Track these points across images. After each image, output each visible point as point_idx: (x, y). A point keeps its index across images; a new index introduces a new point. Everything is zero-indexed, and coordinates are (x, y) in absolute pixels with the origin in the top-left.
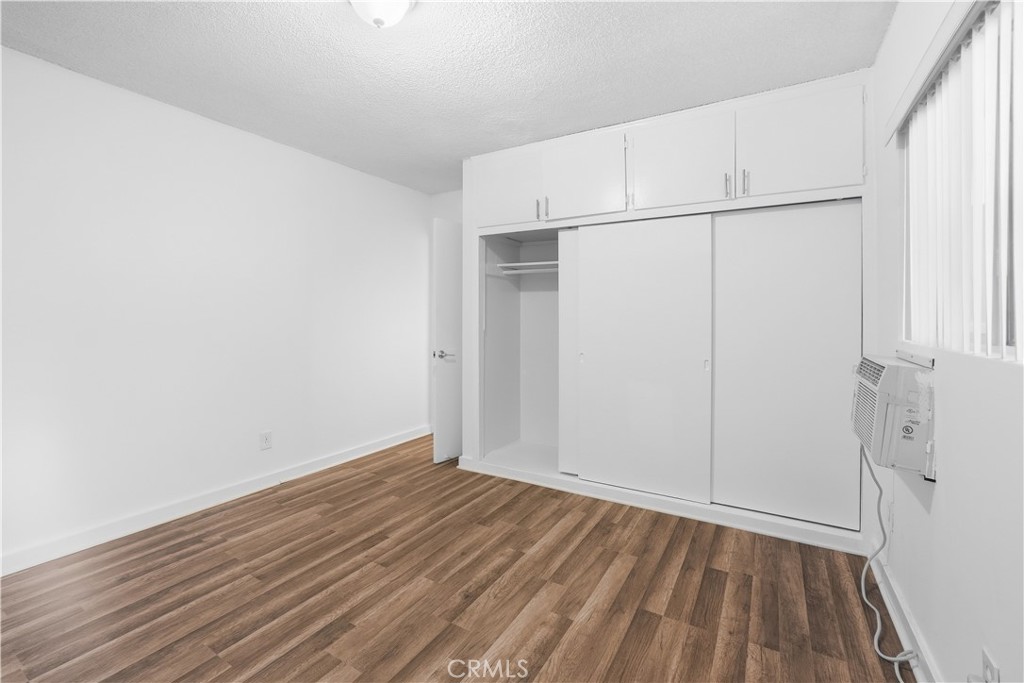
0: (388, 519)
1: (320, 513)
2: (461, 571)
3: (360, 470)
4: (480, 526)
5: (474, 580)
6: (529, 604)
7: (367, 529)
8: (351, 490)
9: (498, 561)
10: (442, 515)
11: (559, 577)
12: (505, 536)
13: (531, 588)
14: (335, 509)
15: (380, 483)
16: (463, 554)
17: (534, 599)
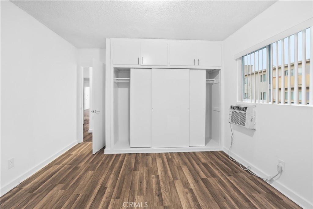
0: (98, 180)
1: (61, 189)
2: (146, 188)
3: (61, 165)
4: (136, 172)
5: (154, 189)
6: (177, 190)
7: (93, 188)
8: (66, 174)
9: (154, 181)
10: (118, 172)
11: (175, 178)
12: (147, 172)
13: (172, 184)
14: (67, 185)
15: (77, 168)
16: (141, 182)
17: (176, 187)
